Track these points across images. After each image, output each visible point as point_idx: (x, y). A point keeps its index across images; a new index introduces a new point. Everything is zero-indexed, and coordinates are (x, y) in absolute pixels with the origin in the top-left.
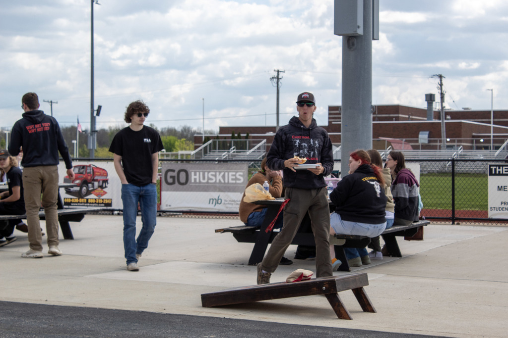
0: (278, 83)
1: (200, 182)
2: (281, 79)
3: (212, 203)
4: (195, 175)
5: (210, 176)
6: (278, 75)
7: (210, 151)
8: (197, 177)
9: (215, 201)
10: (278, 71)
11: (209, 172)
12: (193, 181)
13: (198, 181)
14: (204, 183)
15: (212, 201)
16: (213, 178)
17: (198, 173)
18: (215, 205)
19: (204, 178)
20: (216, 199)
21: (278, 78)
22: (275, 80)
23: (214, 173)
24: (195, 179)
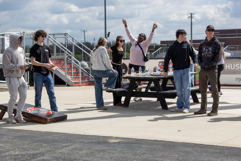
0: (191, 19)
1: (230, 69)
2: (193, 17)
3: (238, 81)
4: (228, 66)
5: (236, 66)
6: (191, 15)
7: (160, 53)
8: (229, 67)
9: (239, 79)
10: (191, 14)
11: (236, 64)
12: (226, 69)
13: (229, 69)
14: (233, 70)
15: (237, 79)
16: (238, 67)
17: (229, 65)
18: (239, 81)
19: (233, 67)
20: (240, 78)
21: (191, 17)
22: (190, 18)
23: (239, 65)
24: (228, 68)
